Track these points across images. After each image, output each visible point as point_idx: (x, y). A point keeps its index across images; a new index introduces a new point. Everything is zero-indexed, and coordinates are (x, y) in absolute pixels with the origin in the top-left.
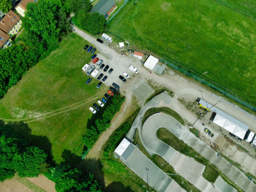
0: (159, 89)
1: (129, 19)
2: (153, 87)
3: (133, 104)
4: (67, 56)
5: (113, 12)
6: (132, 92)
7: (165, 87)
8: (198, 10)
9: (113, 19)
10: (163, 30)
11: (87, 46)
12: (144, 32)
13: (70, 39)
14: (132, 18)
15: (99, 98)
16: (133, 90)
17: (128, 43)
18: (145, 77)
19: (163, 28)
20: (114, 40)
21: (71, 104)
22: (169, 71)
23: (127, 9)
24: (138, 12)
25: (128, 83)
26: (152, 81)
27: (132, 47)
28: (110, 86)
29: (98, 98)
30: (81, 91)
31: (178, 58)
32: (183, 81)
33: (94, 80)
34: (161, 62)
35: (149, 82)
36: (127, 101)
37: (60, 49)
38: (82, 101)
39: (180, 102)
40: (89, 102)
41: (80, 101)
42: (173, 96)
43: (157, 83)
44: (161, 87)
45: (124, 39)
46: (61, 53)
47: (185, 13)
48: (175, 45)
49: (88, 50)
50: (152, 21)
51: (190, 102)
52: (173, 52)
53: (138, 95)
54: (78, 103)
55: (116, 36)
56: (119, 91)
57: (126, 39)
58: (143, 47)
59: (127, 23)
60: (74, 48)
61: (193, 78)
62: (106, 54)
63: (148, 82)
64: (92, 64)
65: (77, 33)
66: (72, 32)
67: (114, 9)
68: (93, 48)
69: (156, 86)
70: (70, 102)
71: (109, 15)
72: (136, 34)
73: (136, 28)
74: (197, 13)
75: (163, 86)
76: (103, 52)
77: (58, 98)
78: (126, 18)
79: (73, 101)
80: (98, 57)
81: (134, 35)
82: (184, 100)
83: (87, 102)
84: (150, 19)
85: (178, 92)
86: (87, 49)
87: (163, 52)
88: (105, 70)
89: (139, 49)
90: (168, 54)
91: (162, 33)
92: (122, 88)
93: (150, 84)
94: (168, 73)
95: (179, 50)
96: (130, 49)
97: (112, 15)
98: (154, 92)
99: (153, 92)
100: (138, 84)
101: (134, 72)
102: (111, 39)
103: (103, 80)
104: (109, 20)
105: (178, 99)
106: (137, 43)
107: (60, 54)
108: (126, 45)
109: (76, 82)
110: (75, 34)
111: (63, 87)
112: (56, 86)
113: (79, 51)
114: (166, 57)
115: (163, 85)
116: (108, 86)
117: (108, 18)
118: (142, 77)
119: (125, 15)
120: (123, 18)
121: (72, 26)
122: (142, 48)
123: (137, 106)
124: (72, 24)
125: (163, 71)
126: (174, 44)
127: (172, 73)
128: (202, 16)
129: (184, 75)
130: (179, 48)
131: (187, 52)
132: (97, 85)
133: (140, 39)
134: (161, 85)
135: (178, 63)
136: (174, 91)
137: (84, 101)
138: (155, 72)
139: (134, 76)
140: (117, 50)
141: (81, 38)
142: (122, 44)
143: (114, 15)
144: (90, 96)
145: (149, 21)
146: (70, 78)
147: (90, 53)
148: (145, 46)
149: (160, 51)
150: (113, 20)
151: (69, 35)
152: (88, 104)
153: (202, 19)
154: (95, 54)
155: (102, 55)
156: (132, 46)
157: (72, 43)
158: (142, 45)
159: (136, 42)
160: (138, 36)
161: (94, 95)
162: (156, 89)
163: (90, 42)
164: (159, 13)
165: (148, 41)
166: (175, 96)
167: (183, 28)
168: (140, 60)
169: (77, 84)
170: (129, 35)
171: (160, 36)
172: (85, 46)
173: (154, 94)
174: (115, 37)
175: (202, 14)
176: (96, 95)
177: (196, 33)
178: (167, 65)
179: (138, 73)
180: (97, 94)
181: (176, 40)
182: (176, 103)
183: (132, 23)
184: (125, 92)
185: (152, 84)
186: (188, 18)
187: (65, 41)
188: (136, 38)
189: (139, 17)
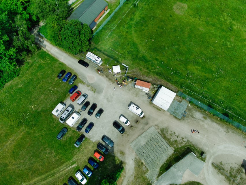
0: (180, 146)
1: (127, 28)
2: (170, 143)
3: (137, 177)
4: (31, 89)
5: (104, 18)
6: (134, 154)
7: (191, 142)
8: (228, 14)
9: (103, 28)
10: (179, 45)
11: (63, 72)
12: (149, 49)
13: (37, 61)
14: (131, 27)
15: (78, 166)
16: (136, 148)
17: (127, 67)
18: (156, 123)
19: (178, 41)
20: (105, 61)
21: (32, 179)
22: (194, 111)
23: (124, 14)
24: (140, 17)
25: (128, 135)
26: (167, 131)
27: (133, 72)
28: (97, 142)
29: (76, 165)
30: (49, 153)
31: (206, 90)
32: (218, 130)
33: (71, 132)
34: (180, 96)
35: (163, 133)
36: (127, 171)
37: (20, 78)
38: (48, 173)
39: (216, 171)
40: (62, 175)
41: (47, 172)
42: (204, 160)
43: (177, 134)
44: (184, 141)
45: (120, 59)
46: (21, 84)
47: (208, 19)
48: (199, 68)
49: (64, 79)
50: (161, 30)
51: (232, 168)
52: (197, 80)
53: (146, 158)
54: (43, 176)
55: (108, 56)
56: (113, 151)
57: (123, 60)
58: (149, 71)
59: (124, 34)
60: (42, 75)
61: (233, 125)
62: (92, 84)
63: (160, 133)
64: (68, 102)
65: (49, 52)
66: (40, 49)
67: (104, 13)
68: (72, 75)
69: (176, 141)
70: (30, 174)
71: (97, 23)
72: (138, 50)
73: (137, 41)
74: (226, 18)
75: (186, 140)
76: (87, 81)
77: (10, 167)
78: (122, 27)
79: (35, 172)
80: (80, 90)
81: (134, 52)
82: (223, 167)
83: (58, 175)
84: (158, 27)
85: (212, 152)
86: (62, 77)
87: (181, 80)
88: (90, 113)
89: (143, 75)
90: (189, 83)
91: (178, 49)
92: (118, 145)
93: (164, 137)
94: (192, 116)
95: (205, 77)
96: (130, 75)
97: (101, 22)
98: (173, 152)
99: (171, 151)
100: (145, 137)
101: (137, 114)
102: (101, 61)
103: (86, 131)
104: (98, 30)
105: (213, 164)
106: (141, 65)
107: (19, 86)
108: (123, 68)
109: (42, 136)
110: (45, 52)
111: (20, 146)
112: (8, 144)
113: (50, 81)
114: (187, 88)
115: (186, 138)
116: (95, 142)
117: (95, 27)
118: (151, 123)
119: (121, 22)
120: (119, 26)
121: (42, 40)
122: (148, 73)
123: (144, 179)
124: (42, 37)
125: (185, 112)
126: (197, 67)
127: (198, 115)
128: (234, 22)
129: (219, 119)
130: (205, 73)
131: (218, 80)
132: (76, 140)
133: (143, 59)
134: (183, 138)
135: (206, 98)
136: (205, 149)
137: (52, 172)
138: (172, 113)
139: (137, 121)
140: (110, 77)
141: (54, 60)
142: (117, 69)
143: (105, 23)
144: (64, 163)
145: (157, 30)
146: (32, 129)
147: (67, 83)
148: (152, 71)
149: (177, 78)
150: (104, 31)
151: (36, 54)
152: (58, 178)
153: (235, 28)
154: (74, 84)
155: (86, 87)
156: (133, 70)
157: (40, 67)
158: (148, 68)
159: (138, 63)
160: (141, 55)
161: (69, 159)
162: (175, 146)
163: (67, 65)
164: (170, 18)
165: (156, 62)
166: (207, 158)
167: (208, 40)
168: (147, 94)
169: (43, 139)
170: (128, 53)
171: (174, 54)
172: (59, 72)
173: (173, 155)
174: (106, 57)
175: (234, 19)
176: (73, 160)
177: (229, 48)
178: (190, 102)
179: (144, 117)
180: (76, 159)
181: (200, 60)
182: (210, 172)
183: (131, 34)
184: (122, 153)
185: (168, 136)
186: (214, 26)
187: (28, 64)
188: (139, 57)
189: (142, 26)
